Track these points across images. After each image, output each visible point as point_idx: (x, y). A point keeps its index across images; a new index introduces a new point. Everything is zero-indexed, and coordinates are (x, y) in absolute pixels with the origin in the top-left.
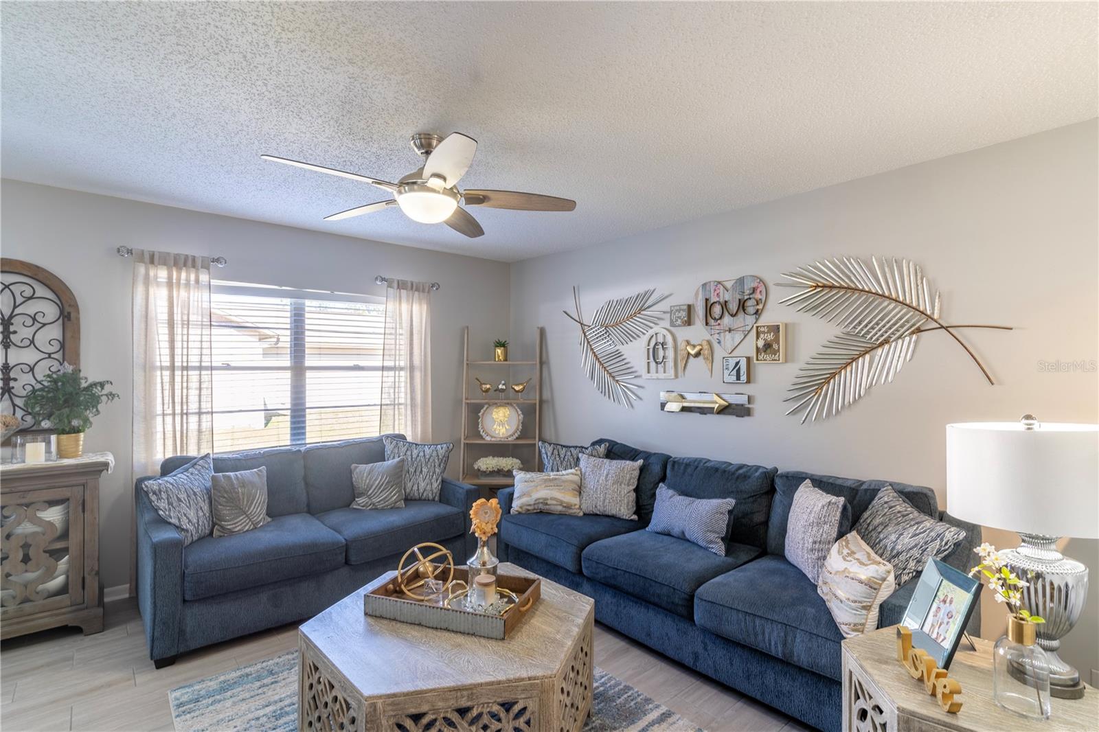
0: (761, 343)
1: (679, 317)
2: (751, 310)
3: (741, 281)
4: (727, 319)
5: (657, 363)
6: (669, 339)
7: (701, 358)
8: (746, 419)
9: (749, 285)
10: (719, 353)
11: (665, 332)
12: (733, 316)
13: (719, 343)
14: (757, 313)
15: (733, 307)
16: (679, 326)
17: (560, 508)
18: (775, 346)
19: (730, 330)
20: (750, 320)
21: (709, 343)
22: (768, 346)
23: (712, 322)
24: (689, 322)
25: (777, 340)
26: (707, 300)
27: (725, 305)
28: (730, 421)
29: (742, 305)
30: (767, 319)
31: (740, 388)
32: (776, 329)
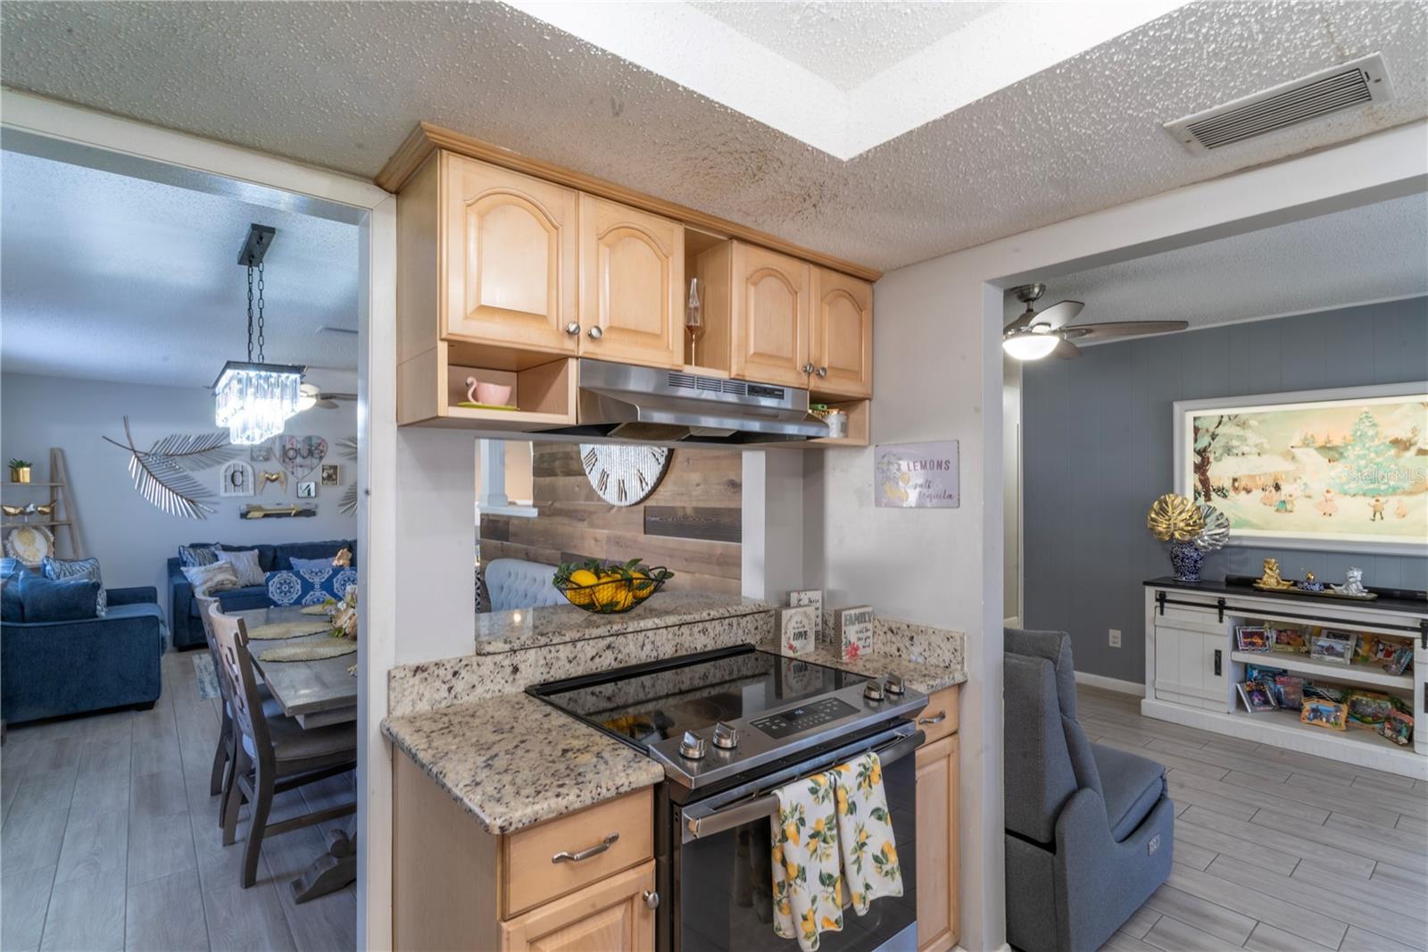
0: (325, 475)
1: (261, 455)
2: (317, 456)
3: (309, 438)
4: (299, 460)
5: (235, 485)
6: (249, 469)
7: (276, 483)
8: (312, 518)
9: (314, 442)
10: (292, 479)
11: (245, 464)
12: (304, 457)
13: (293, 473)
14: (321, 458)
15: (305, 453)
16: (260, 461)
17: (230, 586)
18: (334, 477)
19: (301, 466)
20: (315, 461)
21: (285, 474)
22: (329, 477)
23: (287, 460)
24: (266, 459)
25: (335, 473)
26: (284, 447)
27: (297, 451)
28: (303, 520)
29: (311, 453)
30: (327, 461)
31: (309, 501)
32: (335, 468)
